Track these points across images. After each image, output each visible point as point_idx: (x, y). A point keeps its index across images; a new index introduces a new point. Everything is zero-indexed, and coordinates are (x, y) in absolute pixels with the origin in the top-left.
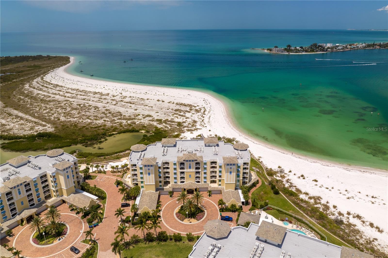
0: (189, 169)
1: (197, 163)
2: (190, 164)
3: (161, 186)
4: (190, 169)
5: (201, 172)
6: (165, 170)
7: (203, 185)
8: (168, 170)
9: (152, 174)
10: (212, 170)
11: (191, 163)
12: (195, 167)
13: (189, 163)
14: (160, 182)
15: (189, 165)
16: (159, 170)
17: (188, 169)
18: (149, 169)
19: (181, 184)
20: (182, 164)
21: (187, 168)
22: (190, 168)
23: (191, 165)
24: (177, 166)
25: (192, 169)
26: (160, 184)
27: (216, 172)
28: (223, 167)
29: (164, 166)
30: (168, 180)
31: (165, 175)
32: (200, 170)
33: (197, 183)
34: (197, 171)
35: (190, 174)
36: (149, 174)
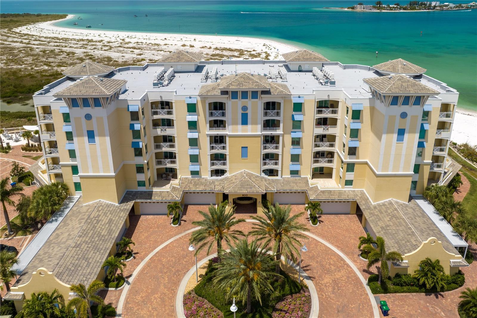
0: (240, 127)
1: (271, 106)
2: (245, 108)
3: (141, 184)
4: (245, 127)
5: (281, 138)
6: (160, 132)
7: (287, 182)
8: (169, 132)
9: (102, 135)
10: (320, 131)
11: (249, 102)
12: (261, 118)
13: (240, 102)
14: (140, 169)
15: (240, 112)
16: (132, 126)
17: (237, 124)
18: (88, 117)
19: (214, 178)
20: (218, 107)
21: (235, 123)
22: (245, 122)
23: (249, 112)
24: (198, 115)
25: (252, 124)
26: (141, 177)
27: (332, 139)
28: (366, 116)
30: (169, 165)
31: (158, 147)
32: (279, 132)
33: (266, 177)
34: (269, 132)
35: (245, 142)
36: (91, 135)
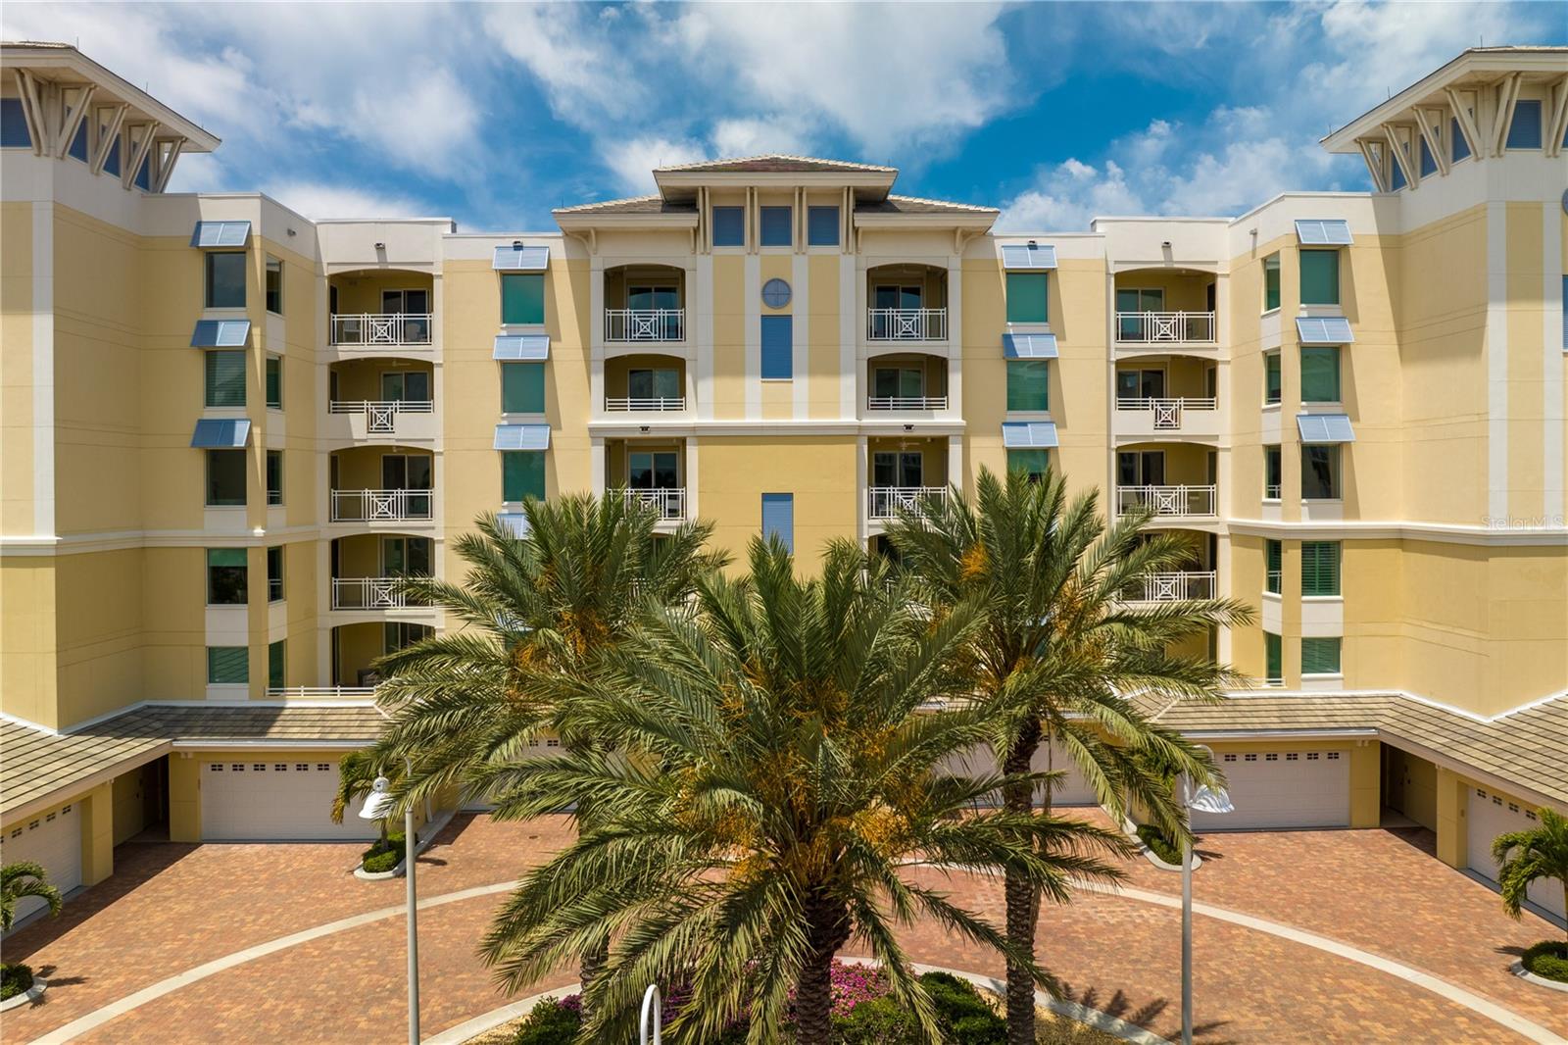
0: (754, 386)
2: (776, 291)
3: (226, 664)
4: (776, 386)
5: (955, 452)
6: (358, 428)
8: (408, 428)
10: (1140, 424)
11: (798, 262)
12: (856, 345)
13: (754, 262)
14: (227, 581)
15: (754, 309)
16: (208, 329)
17: (738, 371)
21: (727, 367)
22: (777, 363)
23: (799, 309)
24: (554, 336)
25: (814, 371)
26: (227, 626)
27: (1200, 461)
28: (1367, 275)
29: (347, 352)
30: (399, 613)
31: (348, 509)
32: (947, 417)
34: (892, 421)
35: (778, 469)
